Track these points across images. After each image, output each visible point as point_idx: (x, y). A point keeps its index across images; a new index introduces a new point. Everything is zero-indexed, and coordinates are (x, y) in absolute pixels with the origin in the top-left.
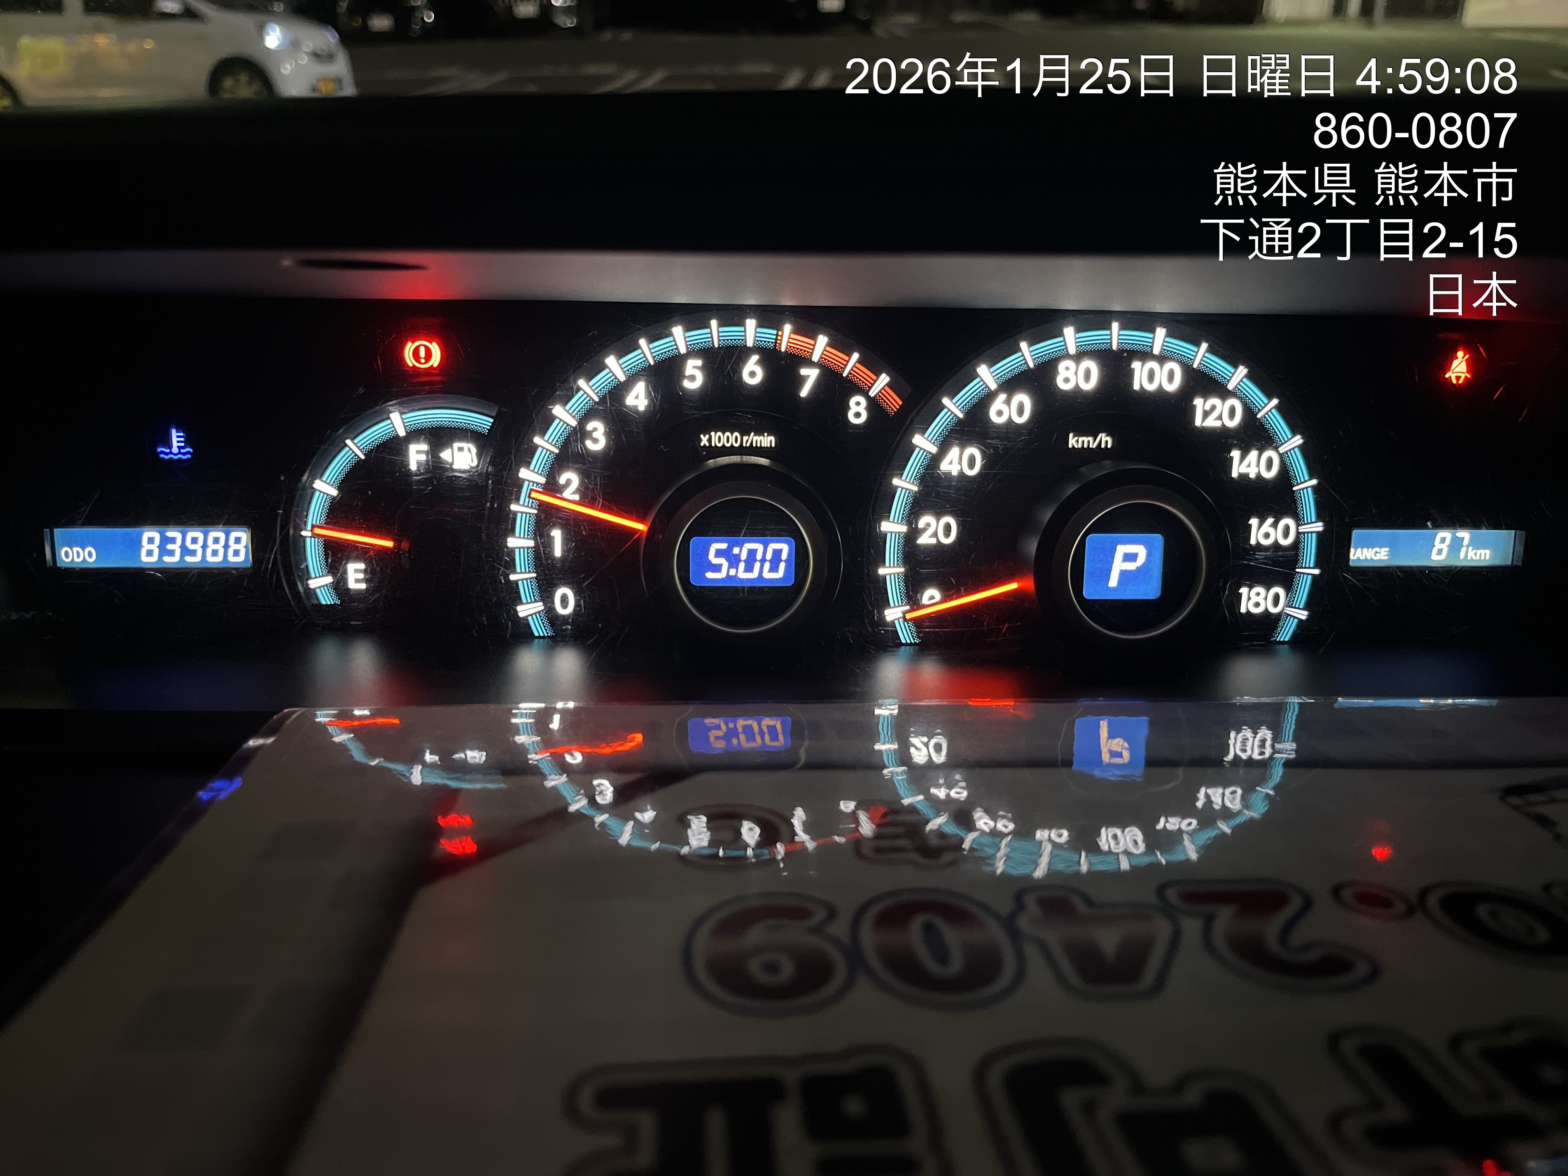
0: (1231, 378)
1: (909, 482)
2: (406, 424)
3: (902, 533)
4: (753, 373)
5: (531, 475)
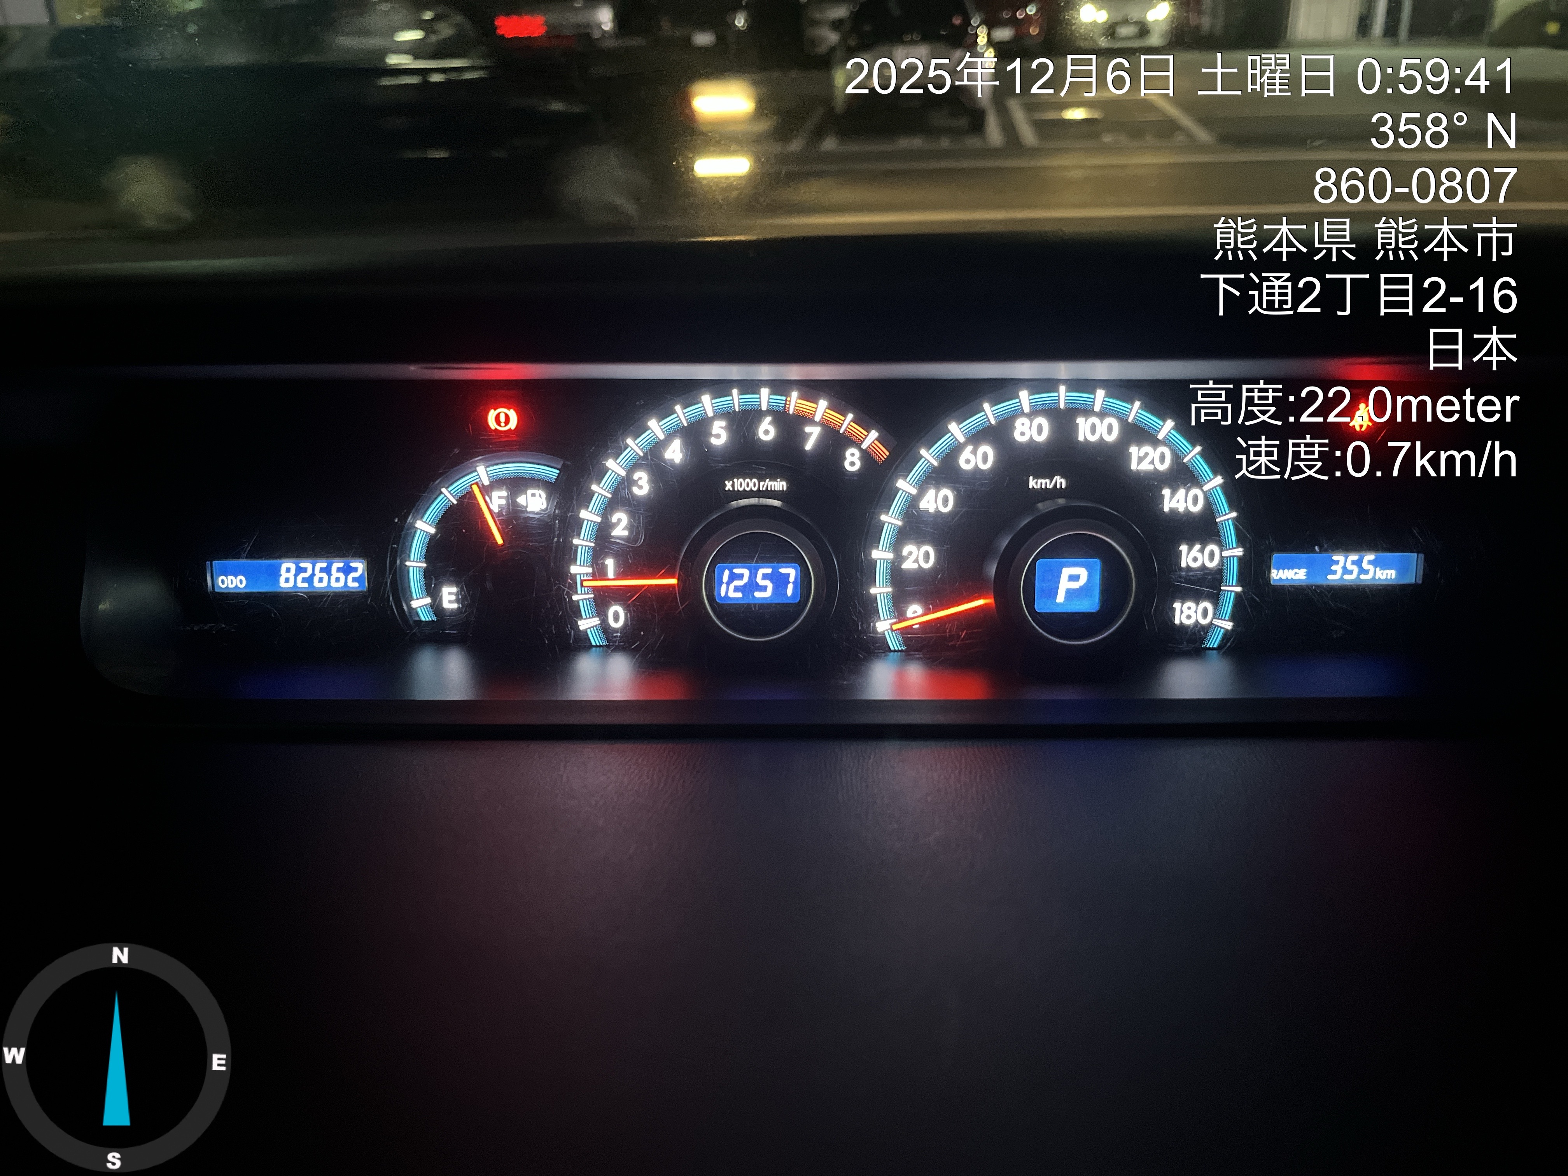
0: (1161, 429)
1: (894, 518)
2: (489, 475)
3: (889, 559)
4: (766, 431)
5: (589, 516)
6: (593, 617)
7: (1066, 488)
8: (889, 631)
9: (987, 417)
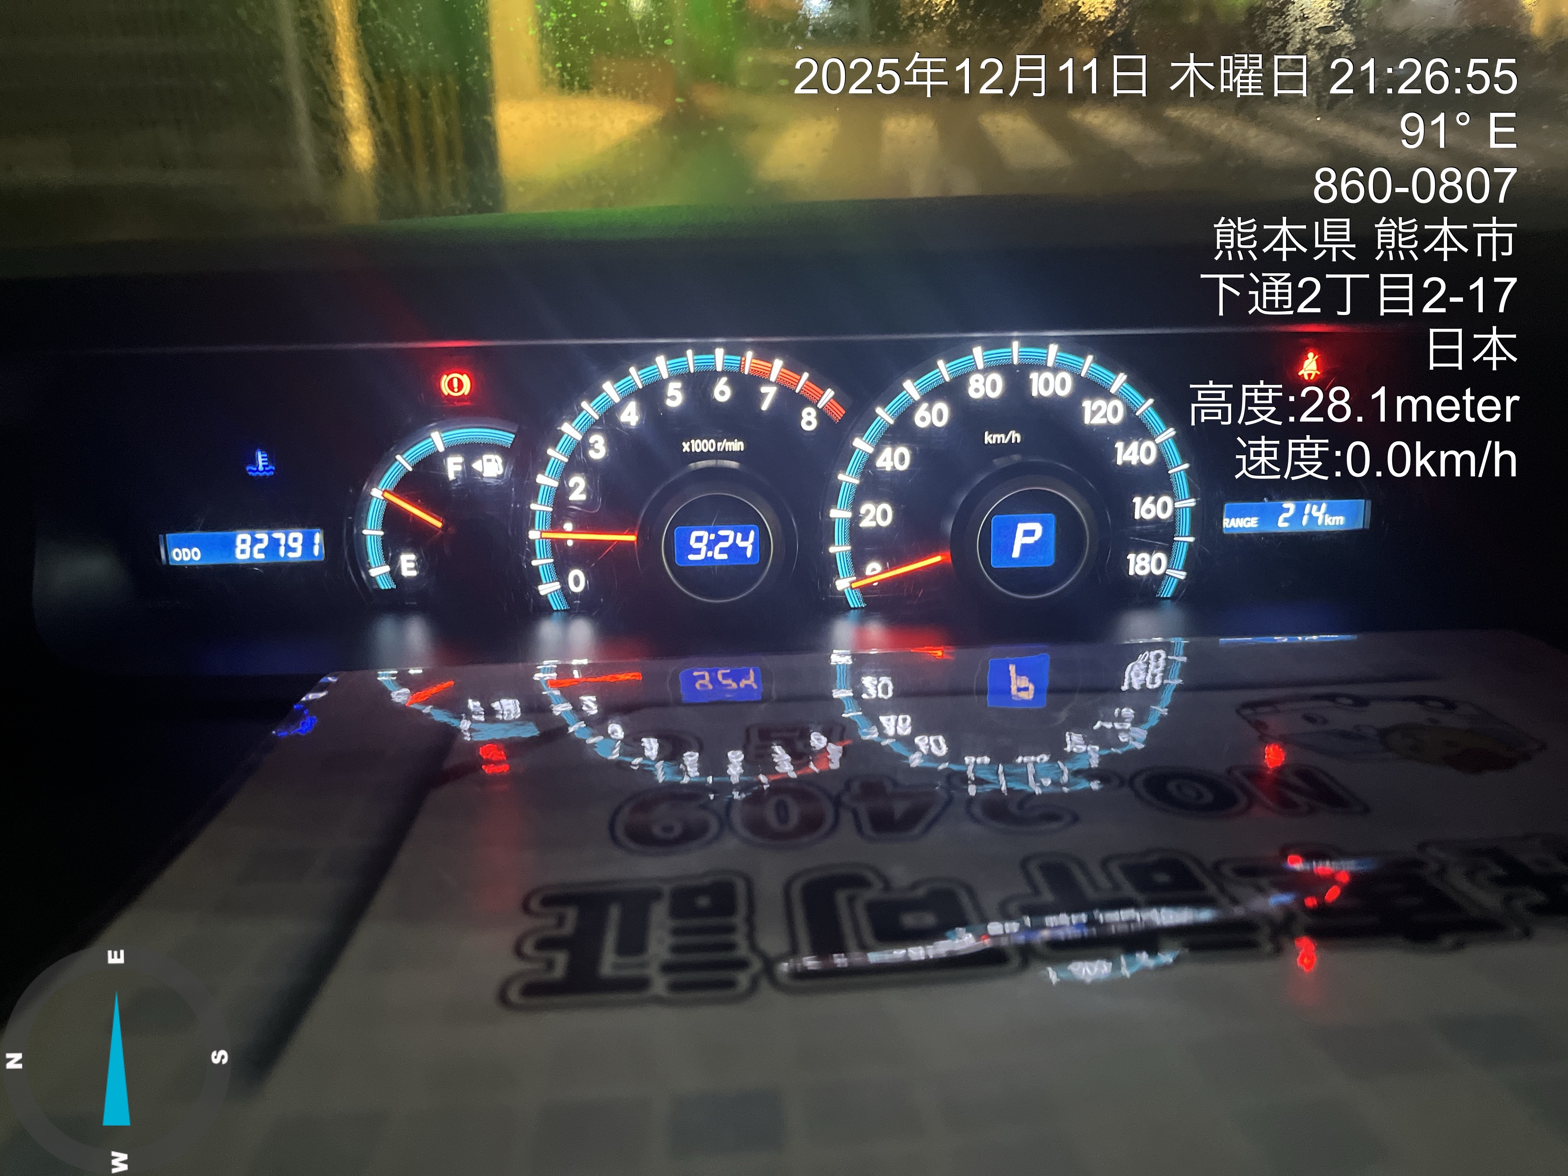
0: (1113, 383)
1: (852, 477)
2: (444, 442)
3: (847, 518)
4: (722, 392)
5: (546, 480)
6: (553, 581)
7: (1021, 442)
8: (849, 589)
9: (942, 374)
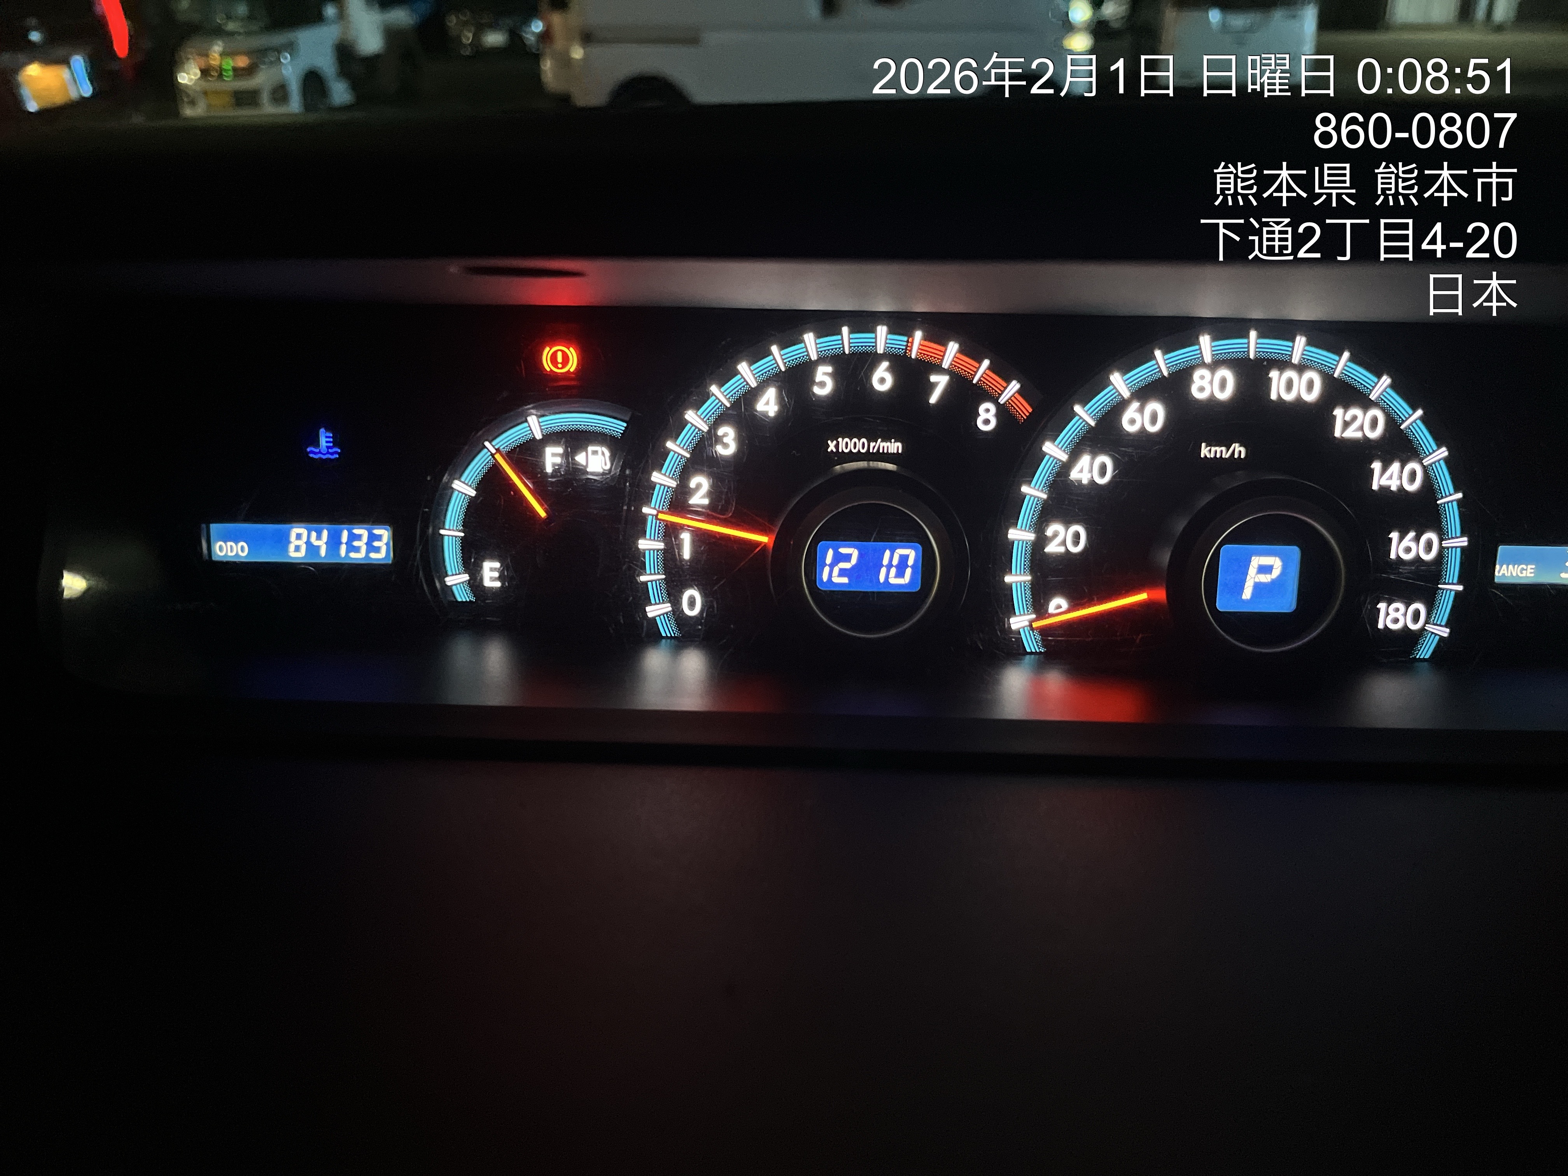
0: (1374, 387)
1: (1038, 490)
2: (542, 428)
3: (1029, 541)
4: (882, 379)
5: (662, 479)
6: (664, 602)
7: (1245, 458)
8: (1026, 628)
9: (1159, 367)
